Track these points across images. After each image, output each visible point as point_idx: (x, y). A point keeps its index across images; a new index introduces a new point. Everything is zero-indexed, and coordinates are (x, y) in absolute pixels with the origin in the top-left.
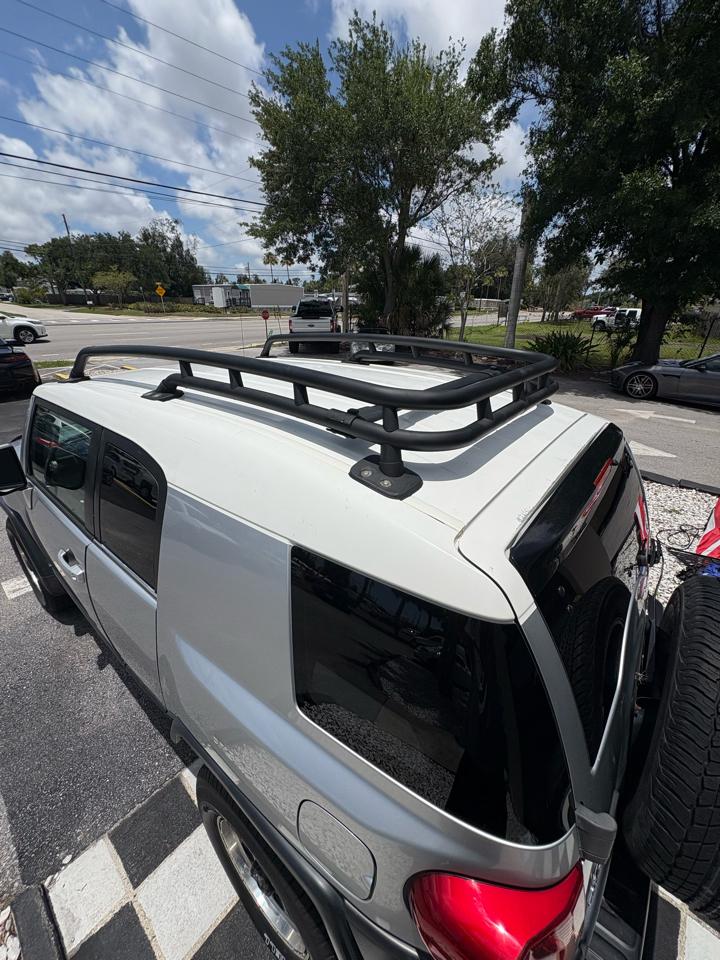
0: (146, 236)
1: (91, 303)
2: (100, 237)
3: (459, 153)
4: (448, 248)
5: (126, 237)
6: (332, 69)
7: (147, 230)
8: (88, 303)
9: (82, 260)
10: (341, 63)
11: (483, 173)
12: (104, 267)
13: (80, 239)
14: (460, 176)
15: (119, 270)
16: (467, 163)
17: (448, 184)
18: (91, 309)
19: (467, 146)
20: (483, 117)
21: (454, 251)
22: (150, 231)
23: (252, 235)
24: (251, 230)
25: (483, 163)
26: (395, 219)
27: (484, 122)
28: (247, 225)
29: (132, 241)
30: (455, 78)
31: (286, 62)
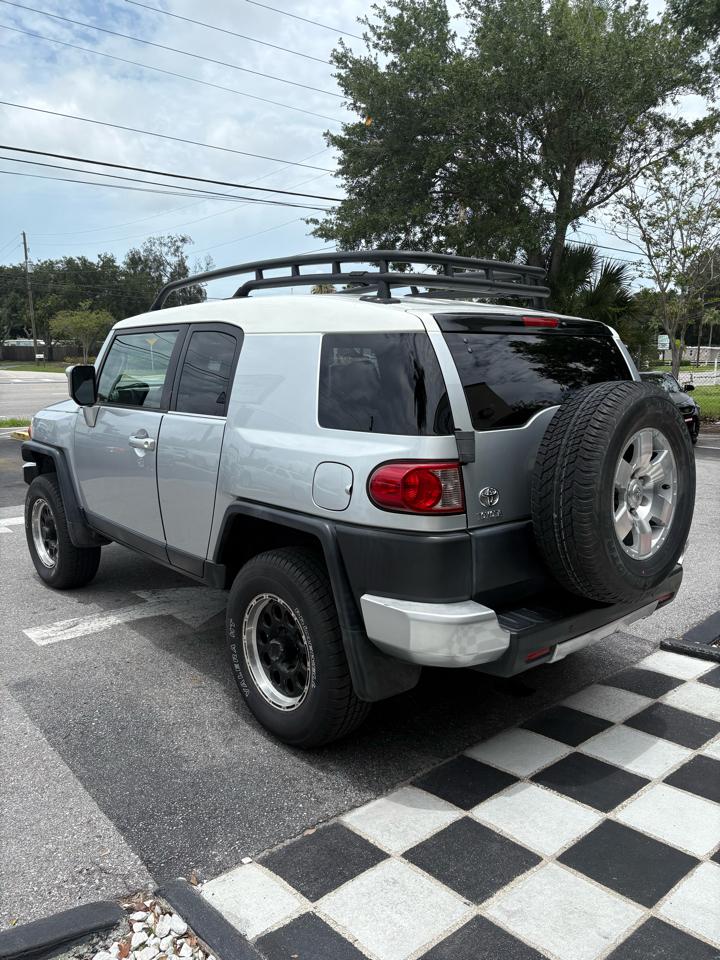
0: (134, 260)
1: (42, 356)
2: (70, 262)
3: (657, 110)
4: (644, 245)
5: (108, 263)
6: (458, 16)
7: (138, 253)
8: (38, 356)
9: (38, 294)
10: (473, 8)
11: (697, 139)
12: (71, 303)
13: (41, 268)
14: (659, 142)
15: (91, 308)
16: (671, 124)
17: (640, 155)
18: (39, 365)
19: (668, 99)
20: (694, 59)
21: (654, 250)
22: (142, 254)
23: (321, 236)
24: (321, 229)
25: (697, 123)
26: (550, 206)
27: (697, 65)
28: (316, 222)
29: (118, 267)
30: (644, 13)
31: (394, 12)
